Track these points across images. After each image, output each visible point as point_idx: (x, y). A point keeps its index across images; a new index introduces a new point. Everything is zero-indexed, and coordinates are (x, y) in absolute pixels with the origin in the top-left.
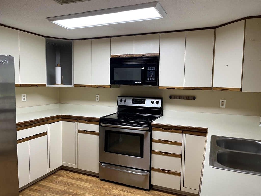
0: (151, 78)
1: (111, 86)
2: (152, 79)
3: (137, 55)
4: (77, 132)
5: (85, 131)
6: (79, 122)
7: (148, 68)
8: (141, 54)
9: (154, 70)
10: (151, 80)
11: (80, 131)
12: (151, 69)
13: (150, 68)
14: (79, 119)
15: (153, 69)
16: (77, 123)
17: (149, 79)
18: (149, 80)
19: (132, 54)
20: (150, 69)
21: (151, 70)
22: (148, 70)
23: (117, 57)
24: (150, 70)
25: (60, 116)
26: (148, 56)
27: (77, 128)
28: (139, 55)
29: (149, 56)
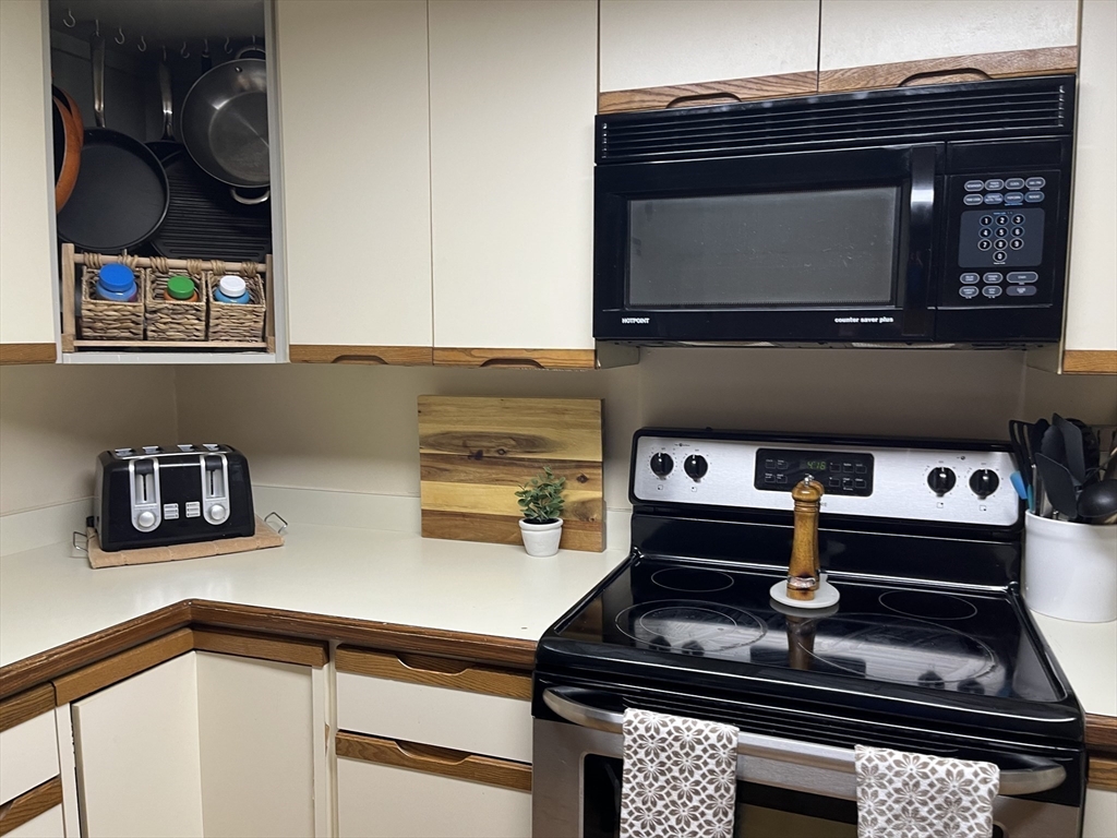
0: (992, 277)
1: (596, 351)
2: (1004, 284)
3: (847, 81)
4: (323, 747)
5: (398, 742)
6: (339, 668)
7: (969, 186)
8: (890, 68)
9: (1026, 205)
10: (992, 292)
11: (353, 746)
12: (1004, 192)
13: (995, 184)
14: (338, 642)
15: (1025, 190)
16: (321, 675)
17: (981, 285)
18: (980, 299)
19: (805, 75)
20: (984, 192)
21: (1001, 206)
22: (968, 200)
23: (660, 104)
24: (984, 206)
25: (181, 613)
26: (957, 79)
27: (322, 718)
28: (872, 71)
29: (971, 78)
